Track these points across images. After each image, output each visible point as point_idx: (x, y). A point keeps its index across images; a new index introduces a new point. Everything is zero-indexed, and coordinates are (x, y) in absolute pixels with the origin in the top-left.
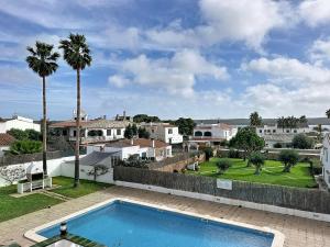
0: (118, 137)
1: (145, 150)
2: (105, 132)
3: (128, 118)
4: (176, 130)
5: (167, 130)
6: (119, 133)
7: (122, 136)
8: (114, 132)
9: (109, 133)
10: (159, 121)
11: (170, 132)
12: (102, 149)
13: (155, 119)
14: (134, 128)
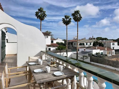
0: (90, 46)
1: (102, 51)
2: (85, 44)
3: (94, 39)
5: (112, 43)
6: (90, 44)
7: (92, 45)
8: (89, 44)
9: (87, 44)
10: (108, 40)
11: (113, 44)
12: (85, 50)
13: (106, 39)
14: (97, 42)
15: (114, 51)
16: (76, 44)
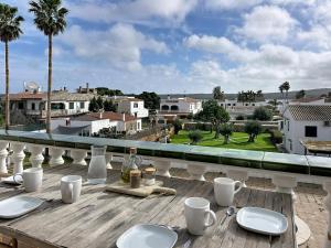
0: (82, 111)
1: (115, 124)
2: (67, 105)
3: (91, 91)
4: (141, 103)
5: (132, 103)
6: (82, 106)
7: (86, 109)
8: (77, 105)
9: (71, 106)
10: (122, 95)
11: (136, 106)
12: (68, 123)
14: (100, 101)
15: (140, 121)
16: (37, 107)
